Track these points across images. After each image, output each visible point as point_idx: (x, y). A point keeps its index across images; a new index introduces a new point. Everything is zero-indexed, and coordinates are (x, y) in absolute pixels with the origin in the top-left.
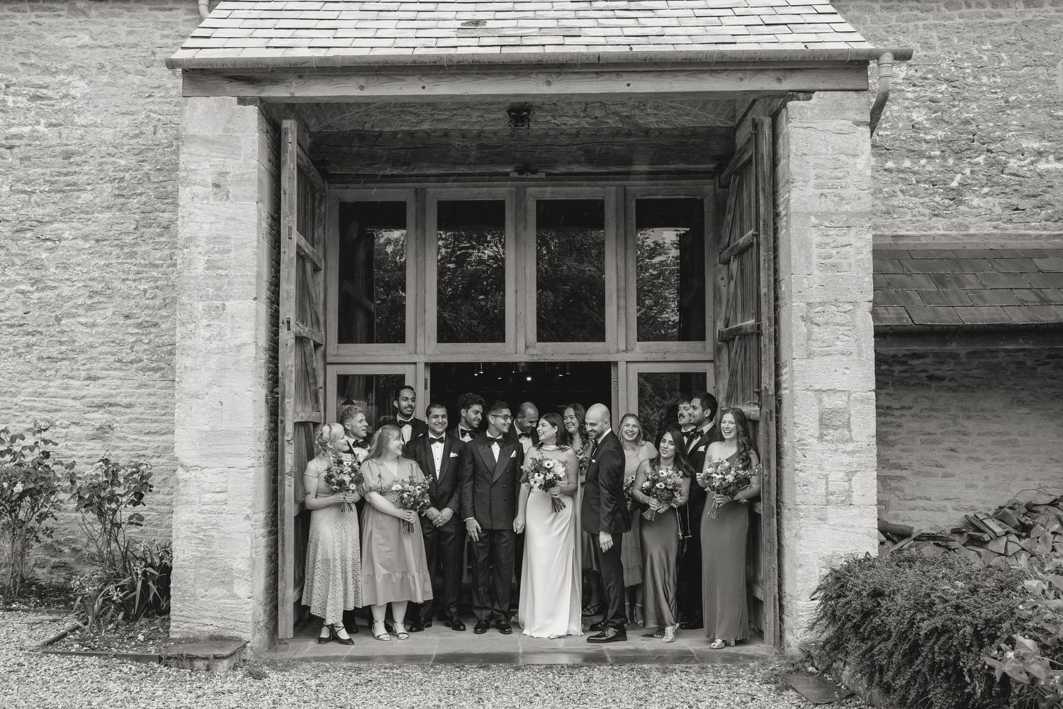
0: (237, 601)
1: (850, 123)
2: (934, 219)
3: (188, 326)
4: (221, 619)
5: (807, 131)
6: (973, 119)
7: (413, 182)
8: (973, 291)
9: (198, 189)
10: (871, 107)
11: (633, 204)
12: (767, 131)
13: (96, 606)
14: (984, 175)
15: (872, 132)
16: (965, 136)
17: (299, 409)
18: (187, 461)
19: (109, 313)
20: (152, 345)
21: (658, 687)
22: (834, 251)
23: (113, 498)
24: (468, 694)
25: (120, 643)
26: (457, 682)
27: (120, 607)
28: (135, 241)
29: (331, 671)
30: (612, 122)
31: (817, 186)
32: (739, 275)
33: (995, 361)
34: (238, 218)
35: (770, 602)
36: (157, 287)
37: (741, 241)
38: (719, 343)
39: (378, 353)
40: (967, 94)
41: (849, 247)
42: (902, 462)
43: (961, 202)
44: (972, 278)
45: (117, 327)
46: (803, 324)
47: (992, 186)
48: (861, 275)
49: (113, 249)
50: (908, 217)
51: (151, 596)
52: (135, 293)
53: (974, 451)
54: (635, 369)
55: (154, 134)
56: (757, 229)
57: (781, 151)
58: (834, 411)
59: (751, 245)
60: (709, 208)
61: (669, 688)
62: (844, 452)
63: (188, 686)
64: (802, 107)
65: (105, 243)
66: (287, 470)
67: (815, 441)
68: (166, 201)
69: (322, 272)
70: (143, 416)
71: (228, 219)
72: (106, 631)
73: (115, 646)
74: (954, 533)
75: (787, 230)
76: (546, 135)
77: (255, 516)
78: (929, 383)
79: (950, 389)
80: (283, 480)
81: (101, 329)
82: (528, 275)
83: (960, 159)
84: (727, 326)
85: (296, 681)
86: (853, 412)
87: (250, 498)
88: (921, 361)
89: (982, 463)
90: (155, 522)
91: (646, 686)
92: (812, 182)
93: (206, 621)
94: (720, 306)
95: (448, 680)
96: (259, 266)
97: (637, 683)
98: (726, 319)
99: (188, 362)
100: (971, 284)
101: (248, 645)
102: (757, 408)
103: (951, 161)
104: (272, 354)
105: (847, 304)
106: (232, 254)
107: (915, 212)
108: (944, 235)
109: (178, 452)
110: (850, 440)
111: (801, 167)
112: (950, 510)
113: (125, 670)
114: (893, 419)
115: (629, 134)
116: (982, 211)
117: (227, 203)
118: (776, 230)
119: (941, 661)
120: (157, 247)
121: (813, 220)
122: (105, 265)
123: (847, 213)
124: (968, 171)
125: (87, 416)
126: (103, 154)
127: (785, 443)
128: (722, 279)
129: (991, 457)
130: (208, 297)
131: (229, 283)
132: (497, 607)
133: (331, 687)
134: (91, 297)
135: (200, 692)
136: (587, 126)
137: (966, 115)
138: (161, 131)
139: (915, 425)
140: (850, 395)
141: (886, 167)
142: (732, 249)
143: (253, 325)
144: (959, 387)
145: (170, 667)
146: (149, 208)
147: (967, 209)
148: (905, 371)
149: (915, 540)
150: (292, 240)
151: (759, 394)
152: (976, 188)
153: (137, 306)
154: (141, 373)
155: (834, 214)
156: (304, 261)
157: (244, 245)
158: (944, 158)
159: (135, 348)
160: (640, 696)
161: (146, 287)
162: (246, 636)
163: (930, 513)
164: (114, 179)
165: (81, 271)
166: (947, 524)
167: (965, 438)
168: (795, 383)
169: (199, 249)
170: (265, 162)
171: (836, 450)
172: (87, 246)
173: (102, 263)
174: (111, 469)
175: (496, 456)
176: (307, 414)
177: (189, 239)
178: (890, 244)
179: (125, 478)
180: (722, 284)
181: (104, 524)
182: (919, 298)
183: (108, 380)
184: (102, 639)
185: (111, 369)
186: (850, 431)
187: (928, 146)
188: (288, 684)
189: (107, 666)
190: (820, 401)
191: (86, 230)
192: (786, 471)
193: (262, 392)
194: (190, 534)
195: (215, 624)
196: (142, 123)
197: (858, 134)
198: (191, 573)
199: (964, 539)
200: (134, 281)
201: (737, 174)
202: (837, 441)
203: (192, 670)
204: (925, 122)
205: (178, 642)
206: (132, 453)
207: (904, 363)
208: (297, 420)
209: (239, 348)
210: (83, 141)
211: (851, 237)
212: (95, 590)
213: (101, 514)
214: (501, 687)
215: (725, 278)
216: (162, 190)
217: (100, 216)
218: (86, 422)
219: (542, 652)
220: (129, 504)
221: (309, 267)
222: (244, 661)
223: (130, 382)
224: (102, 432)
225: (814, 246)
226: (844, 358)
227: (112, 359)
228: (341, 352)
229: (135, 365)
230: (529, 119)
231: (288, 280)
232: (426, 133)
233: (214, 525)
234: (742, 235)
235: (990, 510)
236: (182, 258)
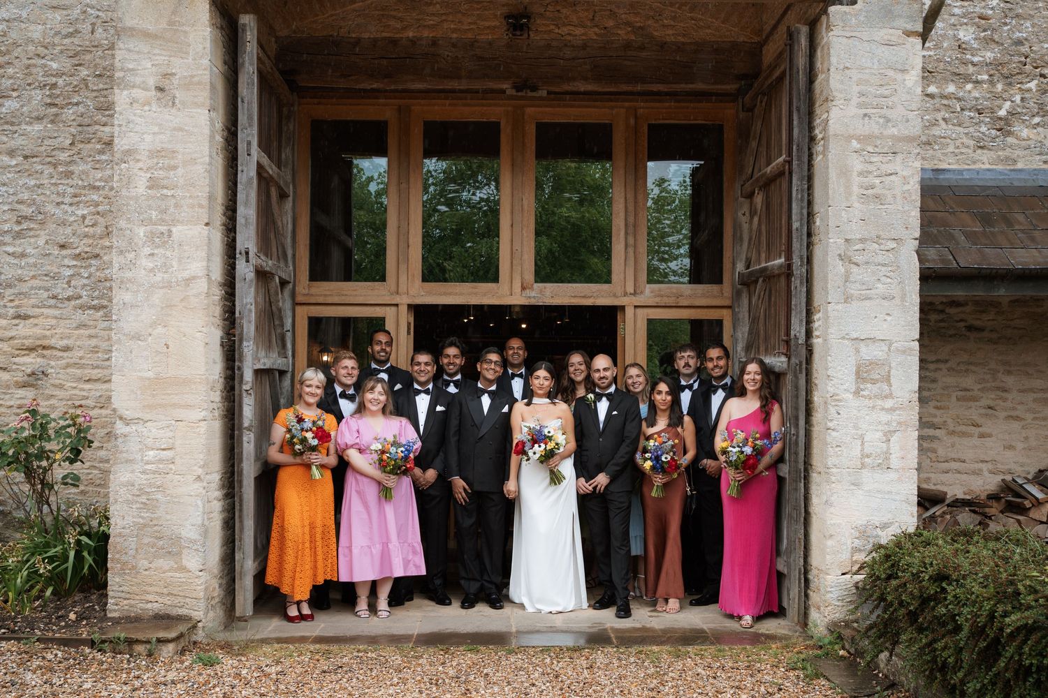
0: (187, 575)
1: (900, 32)
2: (979, 151)
3: (127, 254)
4: (168, 595)
5: (851, 41)
6: (1026, 39)
7: (395, 98)
8: (1022, 231)
9: (137, 93)
10: (924, 15)
11: (645, 129)
12: (804, 41)
13: (19, 580)
14: (1035, 103)
15: (924, 44)
16: (1016, 59)
17: (262, 354)
18: (127, 412)
19: (41, 242)
20: (93, 279)
21: (670, 674)
22: (877, 181)
23: (42, 454)
24: (453, 684)
25: (46, 624)
26: (440, 668)
27: (49, 581)
28: (71, 159)
29: (295, 654)
30: (623, 34)
31: (860, 106)
32: (764, 209)
33: (1039, 310)
34: (186, 128)
35: (795, 576)
36: (98, 213)
37: (769, 169)
38: (740, 287)
39: (355, 293)
40: (1020, 11)
41: (894, 176)
42: (935, 420)
43: (1009, 133)
44: (1021, 218)
45: (51, 257)
46: (841, 263)
47: (1044, 116)
48: (907, 208)
49: (45, 167)
50: (951, 149)
51: (86, 568)
52: (72, 219)
53: (1014, 409)
54: (644, 315)
55: (92, 34)
56: (790, 154)
57: (818, 65)
58: (873, 364)
59: (781, 174)
60: (729, 135)
61: (683, 675)
62: (883, 409)
63: (124, 675)
64: (845, 12)
65: (35, 159)
66: (246, 423)
67: (851, 396)
68: (107, 113)
69: (291, 199)
70: (83, 361)
71: (174, 129)
72: (31, 609)
73: (39, 628)
74: (992, 498)
75: (824, 155)
76: (549, 46)
77: (208, 477)
78: (968, 334)
79: (990, 341)
80: (241, 436)
81: (32, 260)
82: (526, 207)
83: (1010, 84)
84: (748, 267)
85: (253, 668)
86: (893, 365)
87: (201, 456)
88: (961, 309)
89: (1023, 423)
90: (98, 482)
91: (657, 672)
92: (855, 101)
93: (150, 597)
94: (741, 246)
95: (431, 665)
96: (212, 185)
97: (647, 668)
98: (747, 259)
99: (128, 297)
100: (1020, 223)
101: (200, 625)
102: (784, 359)
103: (1000, 87)
104: (229, 290)
105: (889, 241)
106: (180, 171)
107: (958, 143)
108: (989, 170)
109: (116, 402)
110: (890, 396)
111: (842, 82)
112: (986, 473)
113: (50, 656)
114: (928, 374)
115: (642, 48)
116: (1032, 143)
117: (174, 111)
118: (810, 155)
119: (1031, 664)
120: (97, 166)
121: (855, 144)
122: (35, 185)
123: (893, 137)
124: (1018, 98)
125: (17, 360)
126: (31, 55)
127: (816, 399)
128: (744, 215)
129: (1032, 416)
130: (150, 221)
131: (176, 206)
132: (486, 577)
133: (294, 675)
134: (19, 223)
135: (137, 684)
136: (595, 38)
137: (1018, 34)
138: (100, 30)
139: (950, 380)
140: (890, 345)
141: (929, 92)
142: (757, 180)
143: (204, 254)
144: (999, 338)
145: (105, 652)
146: (87, 121)
147: (1015, 141)
148: (942, 321)
149: (948, 505)
150: (252, 158)
151: (787, 342)
152: (1026, 118)
153: (74, 235)
154: (80, 311)
155: (877, 137)
156: (268, 184)
157: (193, 161)
158: (992, 83)
159: (73, 283)
160: (652, 686)
161: (85, 212)
162: (197, 614)
163: (964, 477)
164: (45, 85)
165: (6, 192)
166: (982, 488)
167: (1004, 395)
168: (830, 331)
169: (140, 165)
170: (219, 63)
171: (873, 407)
172: (14, 162)
173: (33, 183)
174: (40, 421)
175: (486, 409)
176: (270, 360)
177: (128, 152)
178: (930, 179)
179: (56, 432)
180: (744, 220)
181: (33, 485)
182: (963, 238)
183: (40, 319)
184: (25, 619)
185: (44, 306)
186: (890, 386)
187: (975, 69)
188: (244, 672)
189: (26, 653)
190: (857, 351)
191: (13, 144)
192: (817, 430)
193: (217, 334)
194: (130, 497)
195: (160, 600)
196: (77, 19)
197: (908, 46)
198: (132, 543)
199: (1001, 506)
200: (71, 205)
201: (764, 94)
202: (875, 396)
203: (131, 656)
204: (973, 42)
205: (116, 621)
206: (70, 403)
207: (942, 311)
208: (258, 366)
209: (189, 281)
210: (5, 39)
211: (897, 165)
212: (18, 562)
213: (29, 474)
214: (491, 675)
215: (747, 214)
216: (102, 99)
217: (29, 128)
218: (14, 367)
219: (538, 632)
220: (64, 461)
221: (274, 193)
222: (195, 643)
223: (68, 321)
224: (34, 379)
225: (855, 174)
226: (886, 303)
227: (45, 295)
228: (313, 291)
229: (73, 303)
230: (528, 27)
231: (246, 204)
232: (412, 41)
233: (159, 487)
234: (768, 164)
235: (1029, 473)
236: (120, 175)
